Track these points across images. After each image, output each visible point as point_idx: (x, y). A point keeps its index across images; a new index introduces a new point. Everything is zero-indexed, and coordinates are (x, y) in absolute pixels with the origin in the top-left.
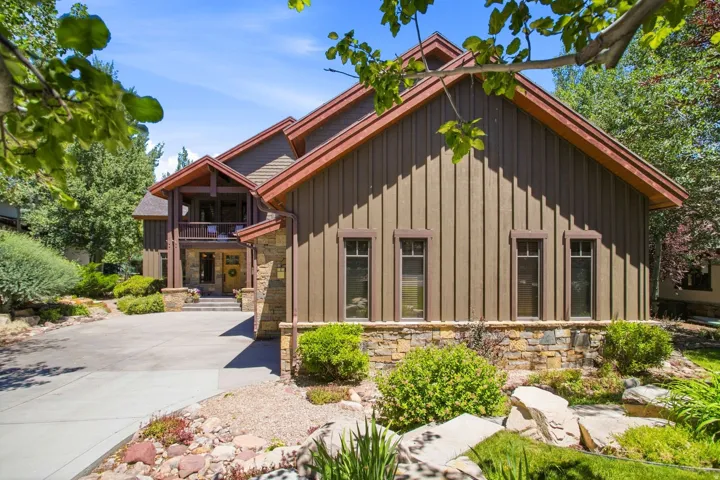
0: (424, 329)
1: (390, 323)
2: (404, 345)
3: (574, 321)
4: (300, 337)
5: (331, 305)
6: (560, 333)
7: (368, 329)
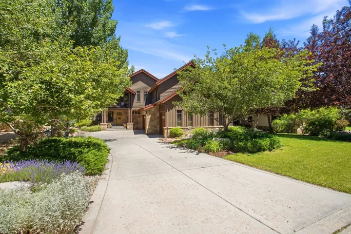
0: (192, 128)
1: (186, 127)
2: (189, 131)
3: (220, 126)
4: (169, 130)
5: (174, 124)
6: (217, 129)
7: (182, 128)
